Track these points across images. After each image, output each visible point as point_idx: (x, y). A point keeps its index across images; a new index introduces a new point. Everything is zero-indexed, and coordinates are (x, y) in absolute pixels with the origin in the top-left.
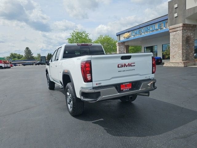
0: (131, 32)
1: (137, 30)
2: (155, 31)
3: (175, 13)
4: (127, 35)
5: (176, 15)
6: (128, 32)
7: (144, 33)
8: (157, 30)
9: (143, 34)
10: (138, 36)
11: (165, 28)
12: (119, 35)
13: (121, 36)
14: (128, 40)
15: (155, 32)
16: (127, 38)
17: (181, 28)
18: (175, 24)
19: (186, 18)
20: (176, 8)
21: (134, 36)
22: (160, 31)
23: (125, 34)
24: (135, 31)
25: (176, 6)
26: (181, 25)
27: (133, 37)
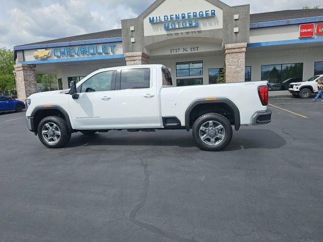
0: (53, 50)
1: (66, 48)
2: (97, 55)
3: (132, 37)
4: (42, 53)
5: (133, 40)
6: (46, 48)
7: (78, 55)
8: (100, 54)
9: (76, 56)
10: (66, 59)
11: (112, 54)
12: (23, 51)
13: (26, 53)
14: (45, 62)
15: (97, 57)
16: (43, 59)
17: (140, 58)
18: (132, 51)
19: (145, 47)
20: (132, 31)
21: (58, 57)
22: (104, 57)
23: (39, 50)
24: (62, 50)
25: (132, 28)
26: (140, 53)
27: (56, 58)
